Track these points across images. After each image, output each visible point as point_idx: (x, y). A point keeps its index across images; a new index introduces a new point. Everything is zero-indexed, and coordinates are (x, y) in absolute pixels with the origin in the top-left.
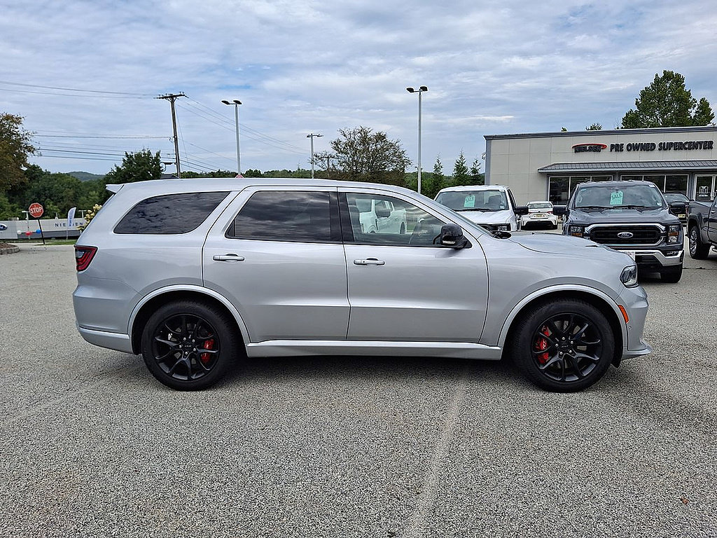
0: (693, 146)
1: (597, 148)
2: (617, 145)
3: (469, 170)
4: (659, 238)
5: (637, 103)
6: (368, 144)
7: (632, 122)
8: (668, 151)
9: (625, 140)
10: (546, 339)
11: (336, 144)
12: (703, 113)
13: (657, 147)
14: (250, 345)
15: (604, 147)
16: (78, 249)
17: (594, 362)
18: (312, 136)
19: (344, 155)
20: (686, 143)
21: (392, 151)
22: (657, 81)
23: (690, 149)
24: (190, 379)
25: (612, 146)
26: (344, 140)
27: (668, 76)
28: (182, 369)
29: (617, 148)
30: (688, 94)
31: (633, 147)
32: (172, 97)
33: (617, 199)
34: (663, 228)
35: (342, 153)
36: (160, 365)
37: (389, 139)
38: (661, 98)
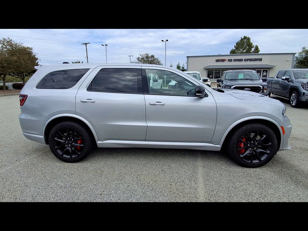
0: (256, 60)
1: (223, 61)
2: (230, 59)
3: (181, 67)
4: (261, 91)
5: (235, 46)
6: (149, 58)
7: (233, 52)
8: (247, 62)
9: (233, 58)
10: (243, 142)
11: (138, 58)
12: (256, 50)
13: (244, 60)
14: (99, 142)
15: (226, 60)
16: (21, 96)
17: (267, 153)
18: (130, 56)
19: (140, 62)
20: (253, 59)
21: (156, 61)
22: (242, 39)
23: (254, 61)
24: (71, 157)
25: (228, 60)
26: (141, 57)
27: (245, 38)
28: (67, 153)
29: (230, 60)
30: (252, 44)
31: (235, 60)
32: (86, 44)
33: (241, 76)
34: (262, 87)
35: (140, 61)
36: (57, 151)
37: (155, 57)
38: (243, 45)
